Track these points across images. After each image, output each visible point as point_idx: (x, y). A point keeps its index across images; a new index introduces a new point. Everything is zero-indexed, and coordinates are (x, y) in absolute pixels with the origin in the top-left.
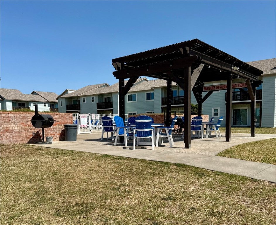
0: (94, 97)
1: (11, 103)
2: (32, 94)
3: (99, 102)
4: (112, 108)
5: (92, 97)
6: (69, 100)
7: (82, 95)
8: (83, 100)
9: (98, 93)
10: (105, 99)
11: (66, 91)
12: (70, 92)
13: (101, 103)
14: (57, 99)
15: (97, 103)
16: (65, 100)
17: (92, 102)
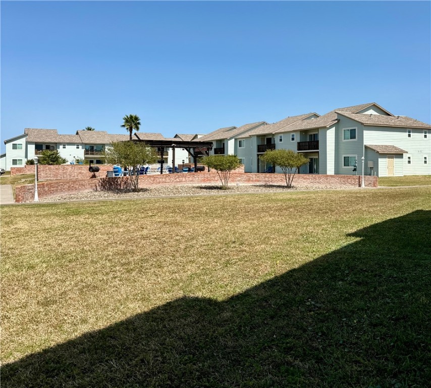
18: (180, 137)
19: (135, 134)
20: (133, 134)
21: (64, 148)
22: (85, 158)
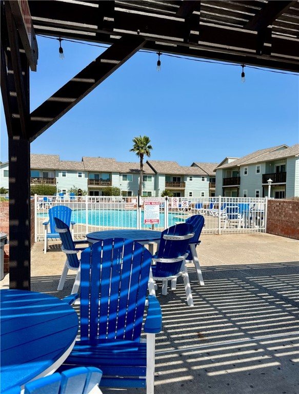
0: (260, 165)
1: (164, 178)
2: (192, 166)
3: (266, 172)
4: (285, 182)
5: (257, 166)
6: (227, 172)
7: (243, 164)
8: (244, 171)
9: (266, 159)
10: (278, 167)
11: (226, 160)
12: (230, 161)
13: (270, 174)
14: (215, 171)
15: (263, 175)
16: (221, 172)
17: (256, 173)
18: (198, 166)
19: (147, 162)
20: (144, 162)
21: (64, 175)
22: (89, 188)
